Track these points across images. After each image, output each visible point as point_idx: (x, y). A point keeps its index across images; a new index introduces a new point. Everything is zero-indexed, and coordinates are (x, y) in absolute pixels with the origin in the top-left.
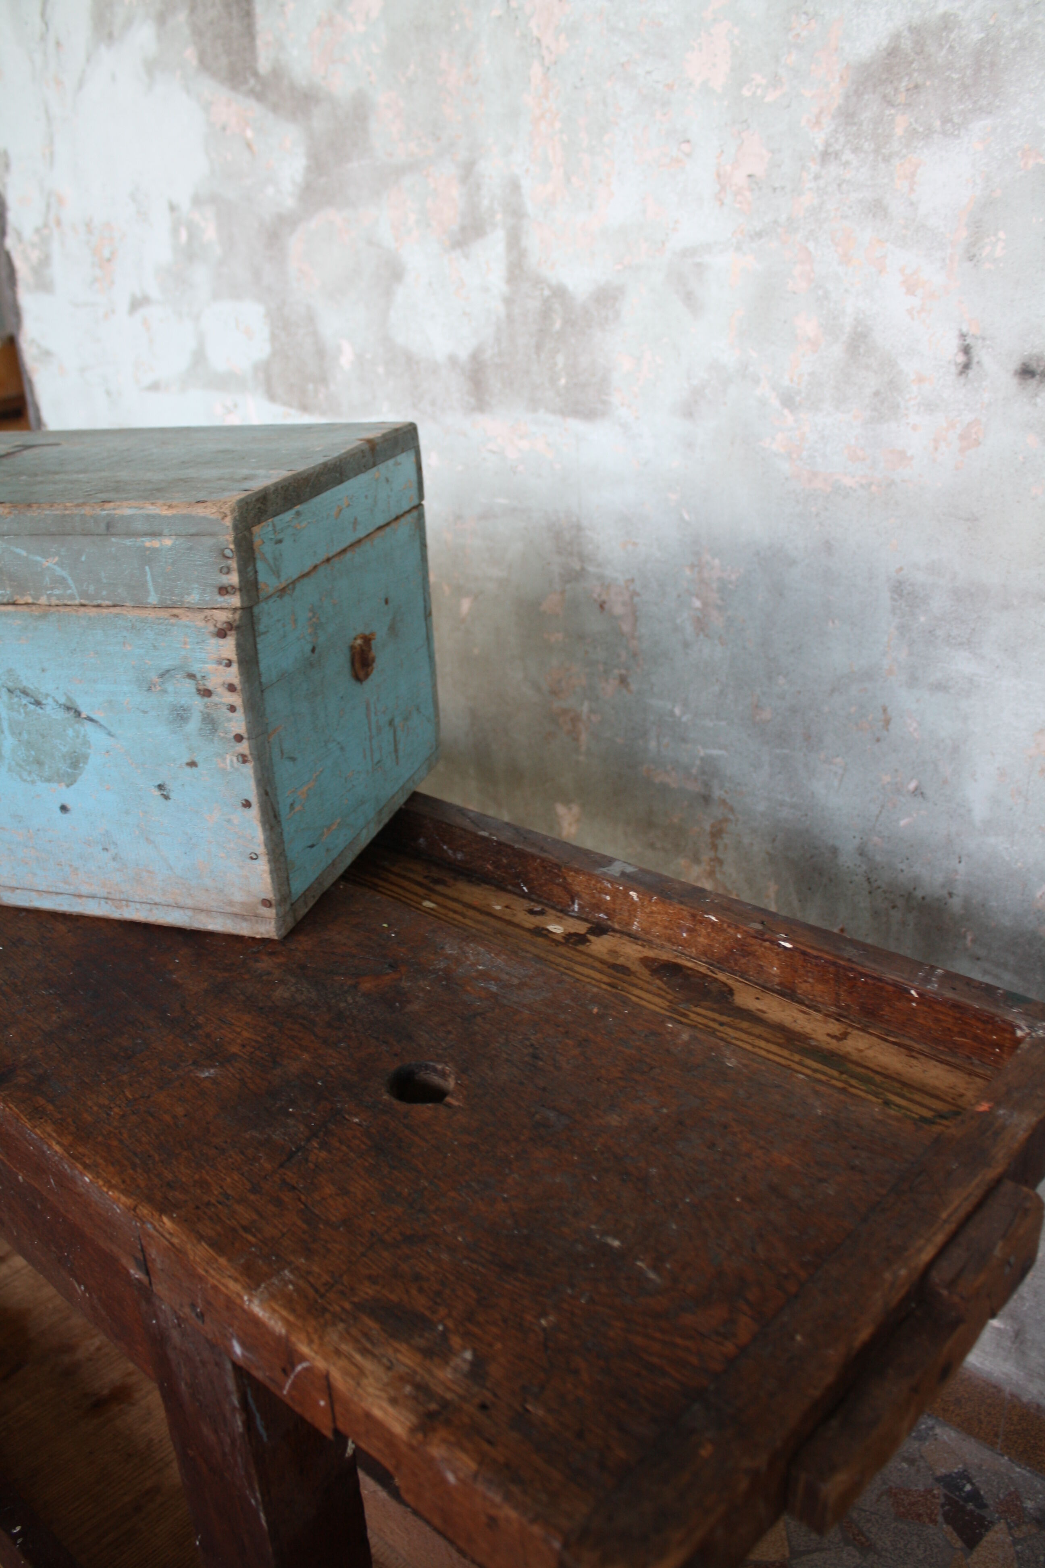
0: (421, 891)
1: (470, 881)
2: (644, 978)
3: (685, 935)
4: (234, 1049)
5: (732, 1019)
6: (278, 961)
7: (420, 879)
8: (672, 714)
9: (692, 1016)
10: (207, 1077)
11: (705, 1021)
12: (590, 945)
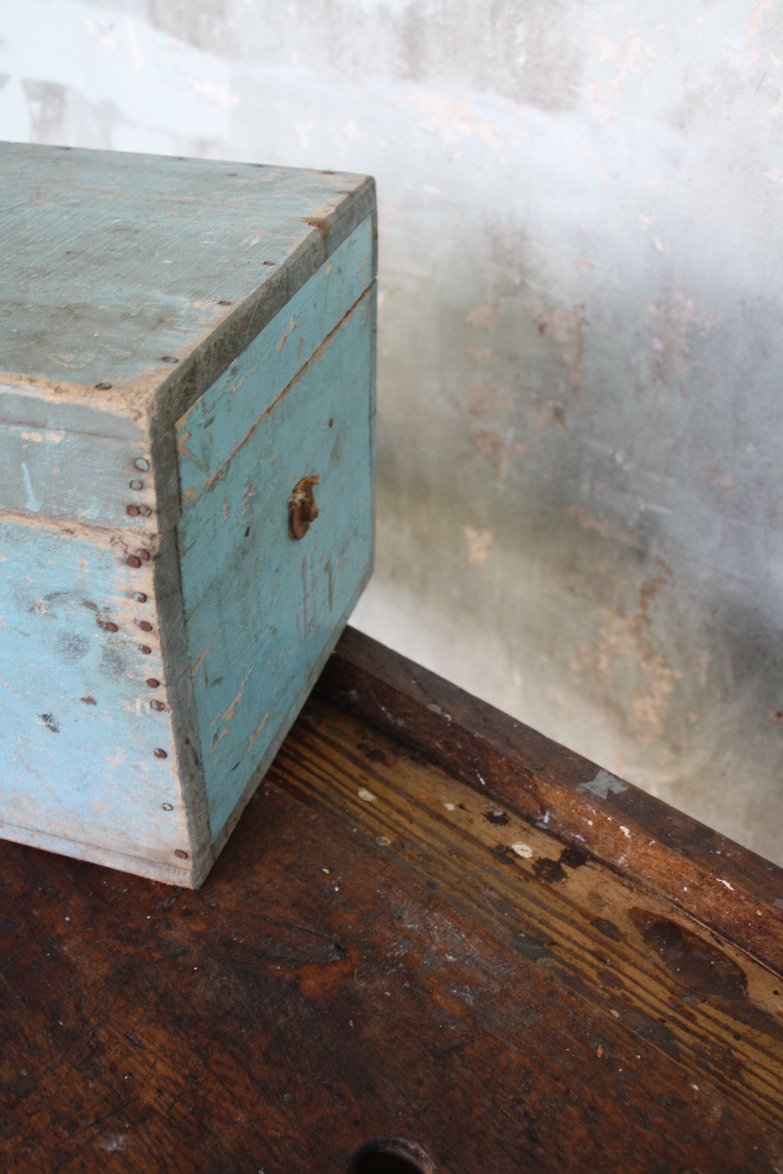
0: (356, 772)
1: (413, 758)
2: (636, 947)
3: (685, 889)
4: (148, 1097)
5: (747, 1027)
6: (195, 928)
7: (352, 749)
8: (612, 459)
9: (700, 1018)
10: (115, 1152)
11: (716, 1030)
12: (566, 881)
